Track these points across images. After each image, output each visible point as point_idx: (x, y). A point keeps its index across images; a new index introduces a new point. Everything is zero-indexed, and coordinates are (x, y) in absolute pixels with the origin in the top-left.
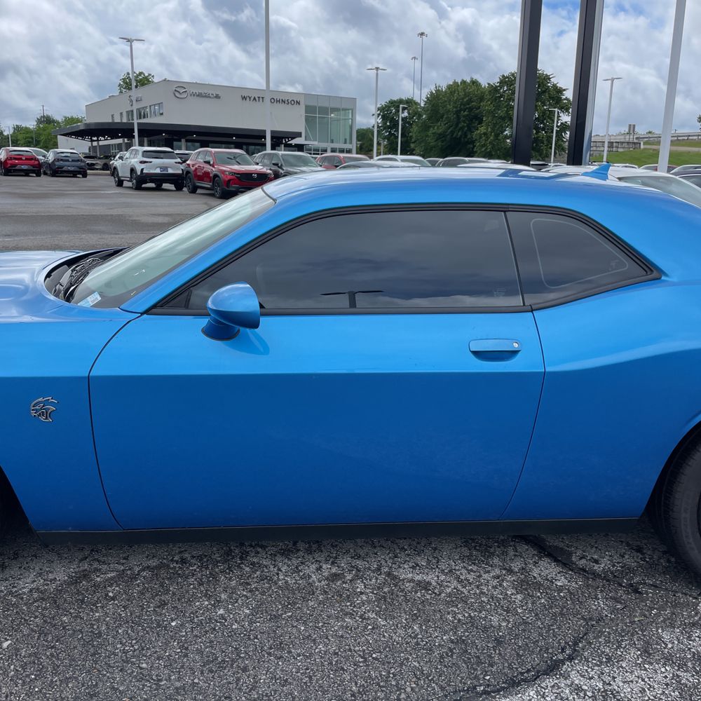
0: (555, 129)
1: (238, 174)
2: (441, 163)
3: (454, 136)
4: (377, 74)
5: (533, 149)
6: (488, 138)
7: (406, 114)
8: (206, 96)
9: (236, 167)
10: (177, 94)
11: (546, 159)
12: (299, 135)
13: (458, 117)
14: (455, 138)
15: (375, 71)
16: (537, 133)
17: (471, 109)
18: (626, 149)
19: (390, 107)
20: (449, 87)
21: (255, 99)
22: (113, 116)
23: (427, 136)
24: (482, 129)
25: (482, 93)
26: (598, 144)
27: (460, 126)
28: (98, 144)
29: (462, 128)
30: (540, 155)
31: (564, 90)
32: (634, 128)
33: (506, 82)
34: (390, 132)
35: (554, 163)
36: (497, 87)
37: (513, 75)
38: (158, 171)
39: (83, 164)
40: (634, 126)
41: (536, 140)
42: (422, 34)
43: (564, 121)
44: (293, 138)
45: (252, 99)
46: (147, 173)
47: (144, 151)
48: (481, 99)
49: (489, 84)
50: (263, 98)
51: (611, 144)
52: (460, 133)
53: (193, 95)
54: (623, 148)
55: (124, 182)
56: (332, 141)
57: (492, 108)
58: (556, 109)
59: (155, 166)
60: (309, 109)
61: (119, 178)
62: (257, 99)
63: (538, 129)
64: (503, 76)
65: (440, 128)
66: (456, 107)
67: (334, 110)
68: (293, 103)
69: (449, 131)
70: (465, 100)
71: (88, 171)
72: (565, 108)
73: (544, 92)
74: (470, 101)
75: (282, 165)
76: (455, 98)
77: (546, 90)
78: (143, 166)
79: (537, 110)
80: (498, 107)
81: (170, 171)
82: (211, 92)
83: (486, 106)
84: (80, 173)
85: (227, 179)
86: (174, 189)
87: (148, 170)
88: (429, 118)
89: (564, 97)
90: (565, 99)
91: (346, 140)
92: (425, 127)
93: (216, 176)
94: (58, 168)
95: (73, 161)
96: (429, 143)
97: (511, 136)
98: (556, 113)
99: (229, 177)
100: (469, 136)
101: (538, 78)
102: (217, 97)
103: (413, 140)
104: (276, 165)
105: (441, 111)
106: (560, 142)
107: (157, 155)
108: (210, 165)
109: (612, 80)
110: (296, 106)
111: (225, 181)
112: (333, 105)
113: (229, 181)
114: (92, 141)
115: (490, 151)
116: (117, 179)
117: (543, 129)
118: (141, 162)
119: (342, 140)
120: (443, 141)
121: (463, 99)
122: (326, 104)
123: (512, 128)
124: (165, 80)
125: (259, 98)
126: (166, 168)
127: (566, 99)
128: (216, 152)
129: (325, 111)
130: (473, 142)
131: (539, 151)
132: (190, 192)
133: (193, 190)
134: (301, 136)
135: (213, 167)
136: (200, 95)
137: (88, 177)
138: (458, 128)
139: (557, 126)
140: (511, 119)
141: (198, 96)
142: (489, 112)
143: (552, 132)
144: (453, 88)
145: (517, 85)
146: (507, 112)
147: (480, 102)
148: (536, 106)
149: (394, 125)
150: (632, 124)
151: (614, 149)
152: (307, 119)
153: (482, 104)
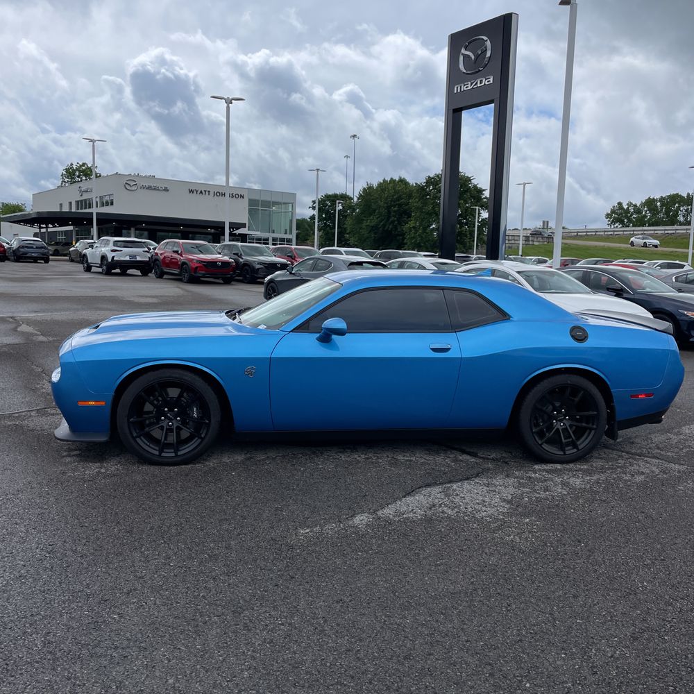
0: (477, 224)
1: (204, 262)
2: (378, 254)
3: (386, 228)
4: (318, 174)
5: (458, 241)
6: (417, 231)
7: (341, 207)
8: (155, 189)
9: (202, 256)
10: (128, 187)
11: (470, 251)
12: (243, 225)
13: (389, 212)
14: (387, 230)
15: (316, 172)
16: (460, 227)
17: (400, 205)
18: (541, 243)
19: (324, 201)
20: (380, 185)
21: (201, 192)
22: (61, 205)
23: (361, 228)
24: (412, 224)
25: (410, 191)
26: (516, 238)
27: (391, 220)
28: (47, 230)
29: (393, 222)
30: (464, 247)
31: (484, 190)
32: (548, 224)
33: (431, 182)
34: (325, 224)
35: (476, 254)
36: (423, 186)
37: (438, 176)
38: (127, 258)
39: (46, 251)
40: (548, 222)
41: (460, 234)
42: (354, 136)
43: (484, 217)
44: (237, 229)
45: (199, 192)
46: (117, 261)
47: (116, 241)
48: (410, 196)
49: (416, 184)
50: (209, 191)
51: (527, 238)
52: (391, 227)
53: (143, 187)
54: (538, 242)
55: (93, 268)
56: (273, 232)
57: (420, 204)
58: (477, 207)
59: (124, 255)
60: (252, 203)
61: (88, 264)
62: (204, 192)
63: (461, 225)
64: (429, 177)
65: (372, 221)
66: (387, 203)
67: (275, 203)
68: (237, 196)
69: (382, 224)
70: (395, 197)
71: (50, 257)
72: (484, 206)
73: (466, 192)
74: (400, 198)
75: (241, 254)
76: (386, 195)
77: (468, 190)
78: (114, 254)
79: (460, 207)
80: (425, 204)
81: (138, 259)
82: (160, 185)
83: (415, 203)
84: (41, 259)
85: (194, 267)
86: (140, 274)
87: (119, 257)
88: (362, 212)
89: (484, 196)
90: (484, 198)
91: (286, 230)
92: (359, 220)
93: (184, 263)
94: (23, 254)
95: (37, 248)
96: (364, 234)
97: (437, 229)
98: (477, 210)
99: (197, 265)
100: (399, 230)
101: (461, 179)
102: (166, 190)
103: (348, 231)
104: (236, 254)
105: (374, 206)
106: (481, 236)
107: (127, 244)
108: (178, 254)
109: (525, 184)
110: (240, 200)
111: (192, 268)
112: (274, 200)
113: (197, 268)
114: (40, 228)
115: (419, 243)
116: (85, 265)
117: (466, 224)
118: (112, 251)
119: (283, 231)
120: (375, 233)
121: (393, 196)
122: (268, 199)
123: (438, 222)
124: (117, 173)
125: (205, 191)
126: (134, 256)
127: (486, 198)
128: (183, 243)
129: (267, 204)
130: (403, 234)
131: (463, 243)
132: (157, 278)
133: (160, 276)
134: (245, 227)
135: (182, 256)
136: (149, 188)
137: (50, 263)
138: (390, 221)
139: (478, 222)
140: (437, 215)
141: (148, 188)
142: (417, 208)
143: (474, 227)
144: (384, 186)
145: (442, 184)
146: (433, 208)
147: (409, 199)
148: (459, 204)
149: (331, 217)
150: (546, 220)
151: (531, 243)
152: (250, 211)
153: (410, 201)
